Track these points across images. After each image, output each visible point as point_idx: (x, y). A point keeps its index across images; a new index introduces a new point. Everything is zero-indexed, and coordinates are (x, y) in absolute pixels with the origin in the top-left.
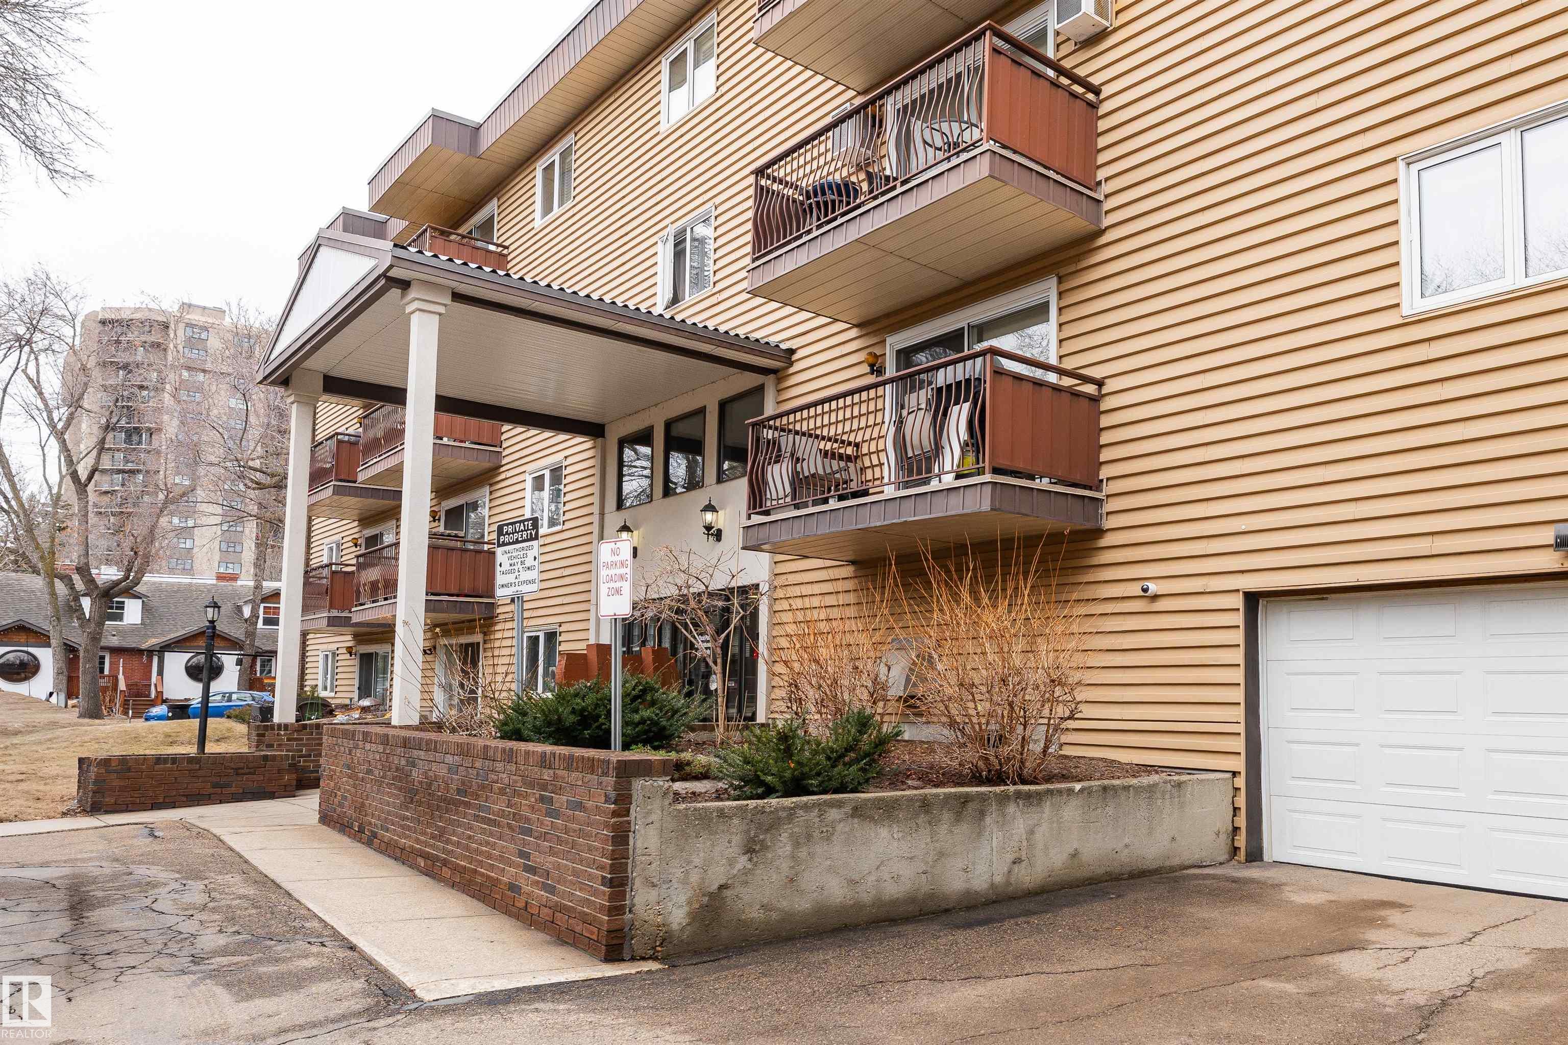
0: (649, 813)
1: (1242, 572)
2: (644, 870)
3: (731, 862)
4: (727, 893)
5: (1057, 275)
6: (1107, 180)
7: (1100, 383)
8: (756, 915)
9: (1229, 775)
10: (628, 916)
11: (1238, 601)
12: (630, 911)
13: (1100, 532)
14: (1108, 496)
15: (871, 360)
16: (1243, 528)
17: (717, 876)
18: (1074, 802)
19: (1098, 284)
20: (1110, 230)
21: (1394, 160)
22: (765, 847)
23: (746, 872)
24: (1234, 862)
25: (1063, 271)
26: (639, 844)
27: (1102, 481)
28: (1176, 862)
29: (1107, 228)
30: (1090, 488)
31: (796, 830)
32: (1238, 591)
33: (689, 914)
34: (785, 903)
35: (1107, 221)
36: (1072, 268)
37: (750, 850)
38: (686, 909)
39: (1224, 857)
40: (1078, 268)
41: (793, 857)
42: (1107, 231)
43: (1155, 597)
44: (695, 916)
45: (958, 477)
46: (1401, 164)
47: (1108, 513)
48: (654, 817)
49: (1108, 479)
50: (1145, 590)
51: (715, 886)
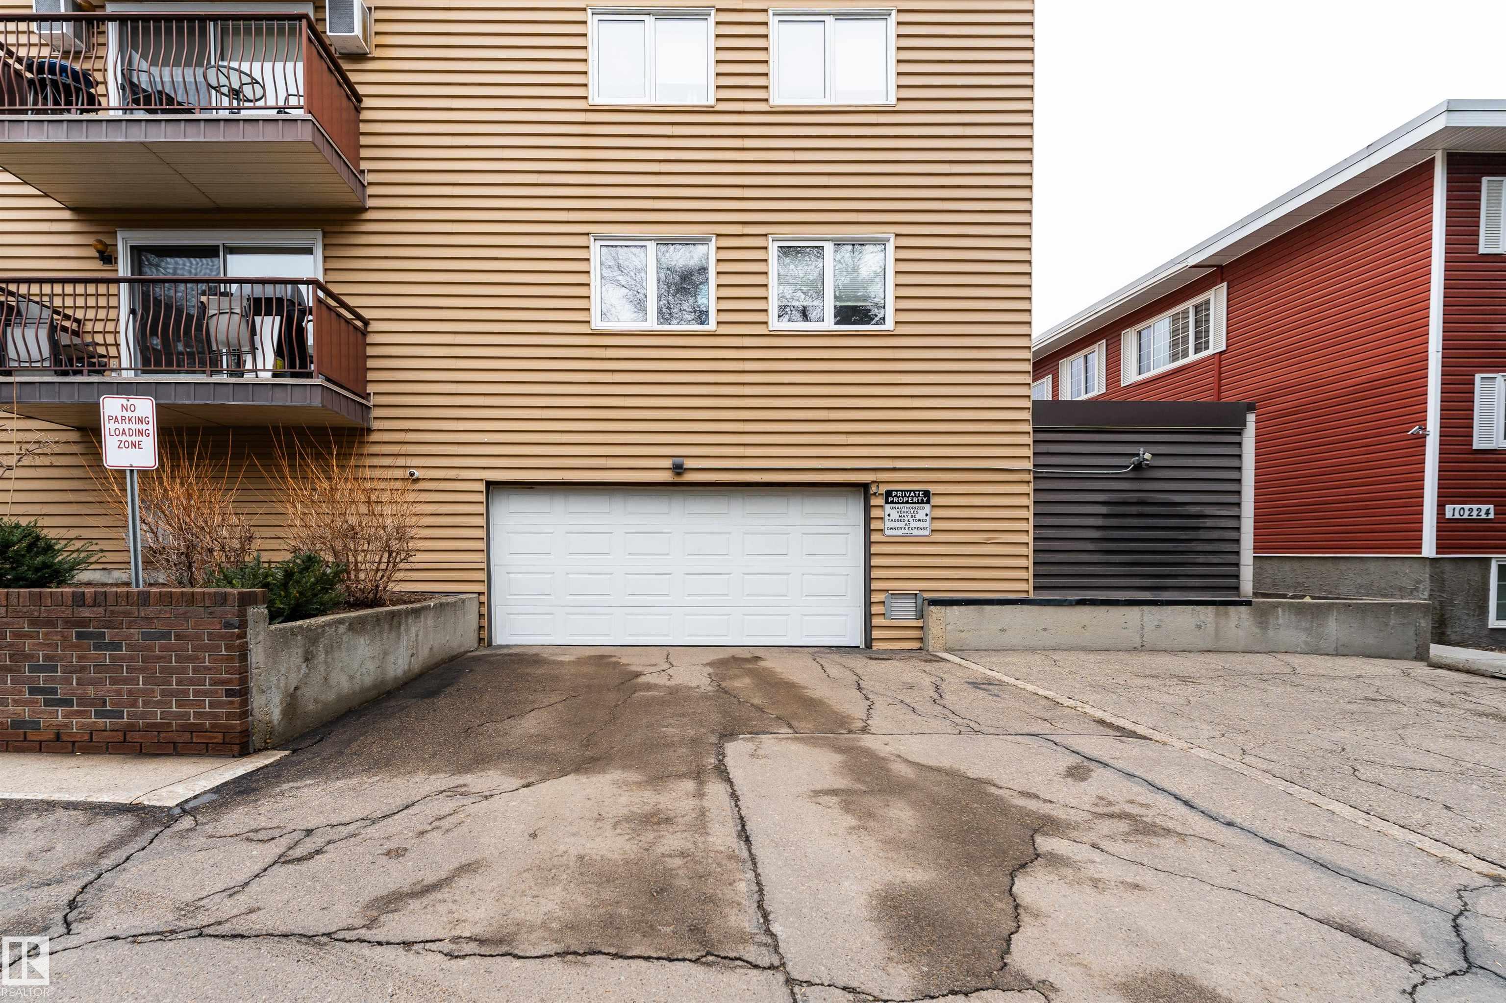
0: (258, 634)
1: (484, 468)
2: (257, 680)
3: (299, 669)
4: (299, 692)
5: (322, 230)
6: (369, 171)
7: (366, 322)
8: (311, 707)
9: (476, 595)
10: (250, 718)
11: (482, 487)
12: (251, 715)
13: (370, 431)
14: (374, 406)
15: (100, 247)
16: (486, 440)
17: (293, 680)
18: (432, 614)
19: (361, 248)
20: (373, 211)
21: (587, 234)
22: (313, 657)
23: (306, 676)
24: (482, 648)
25: (328, 229)
26: (253, 660)
27: (369, 394)
28: (462, 650)
29: (370, 208)
30: (363, 398)
31: (326, 642)
32: (482, 480)
33: (282, 710)
34: (323, 697)
35: (370, 203)
36: (337, 229)
37: (308, 658)
38: (280, 708)
39: (476, 645)
40: (344, 230)
41: (326, 662)
42: (369, 211)
43: (417, 480)
44: (285, 713)
45: (275, 375)
46: (592, 239)
47: (375, 418)
48: (261, 638)
49: (374, 394)
50: (412, 475)
51: (293, 689)
